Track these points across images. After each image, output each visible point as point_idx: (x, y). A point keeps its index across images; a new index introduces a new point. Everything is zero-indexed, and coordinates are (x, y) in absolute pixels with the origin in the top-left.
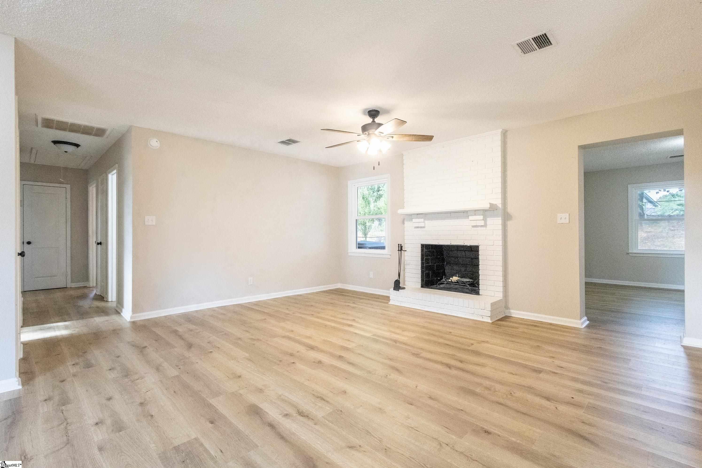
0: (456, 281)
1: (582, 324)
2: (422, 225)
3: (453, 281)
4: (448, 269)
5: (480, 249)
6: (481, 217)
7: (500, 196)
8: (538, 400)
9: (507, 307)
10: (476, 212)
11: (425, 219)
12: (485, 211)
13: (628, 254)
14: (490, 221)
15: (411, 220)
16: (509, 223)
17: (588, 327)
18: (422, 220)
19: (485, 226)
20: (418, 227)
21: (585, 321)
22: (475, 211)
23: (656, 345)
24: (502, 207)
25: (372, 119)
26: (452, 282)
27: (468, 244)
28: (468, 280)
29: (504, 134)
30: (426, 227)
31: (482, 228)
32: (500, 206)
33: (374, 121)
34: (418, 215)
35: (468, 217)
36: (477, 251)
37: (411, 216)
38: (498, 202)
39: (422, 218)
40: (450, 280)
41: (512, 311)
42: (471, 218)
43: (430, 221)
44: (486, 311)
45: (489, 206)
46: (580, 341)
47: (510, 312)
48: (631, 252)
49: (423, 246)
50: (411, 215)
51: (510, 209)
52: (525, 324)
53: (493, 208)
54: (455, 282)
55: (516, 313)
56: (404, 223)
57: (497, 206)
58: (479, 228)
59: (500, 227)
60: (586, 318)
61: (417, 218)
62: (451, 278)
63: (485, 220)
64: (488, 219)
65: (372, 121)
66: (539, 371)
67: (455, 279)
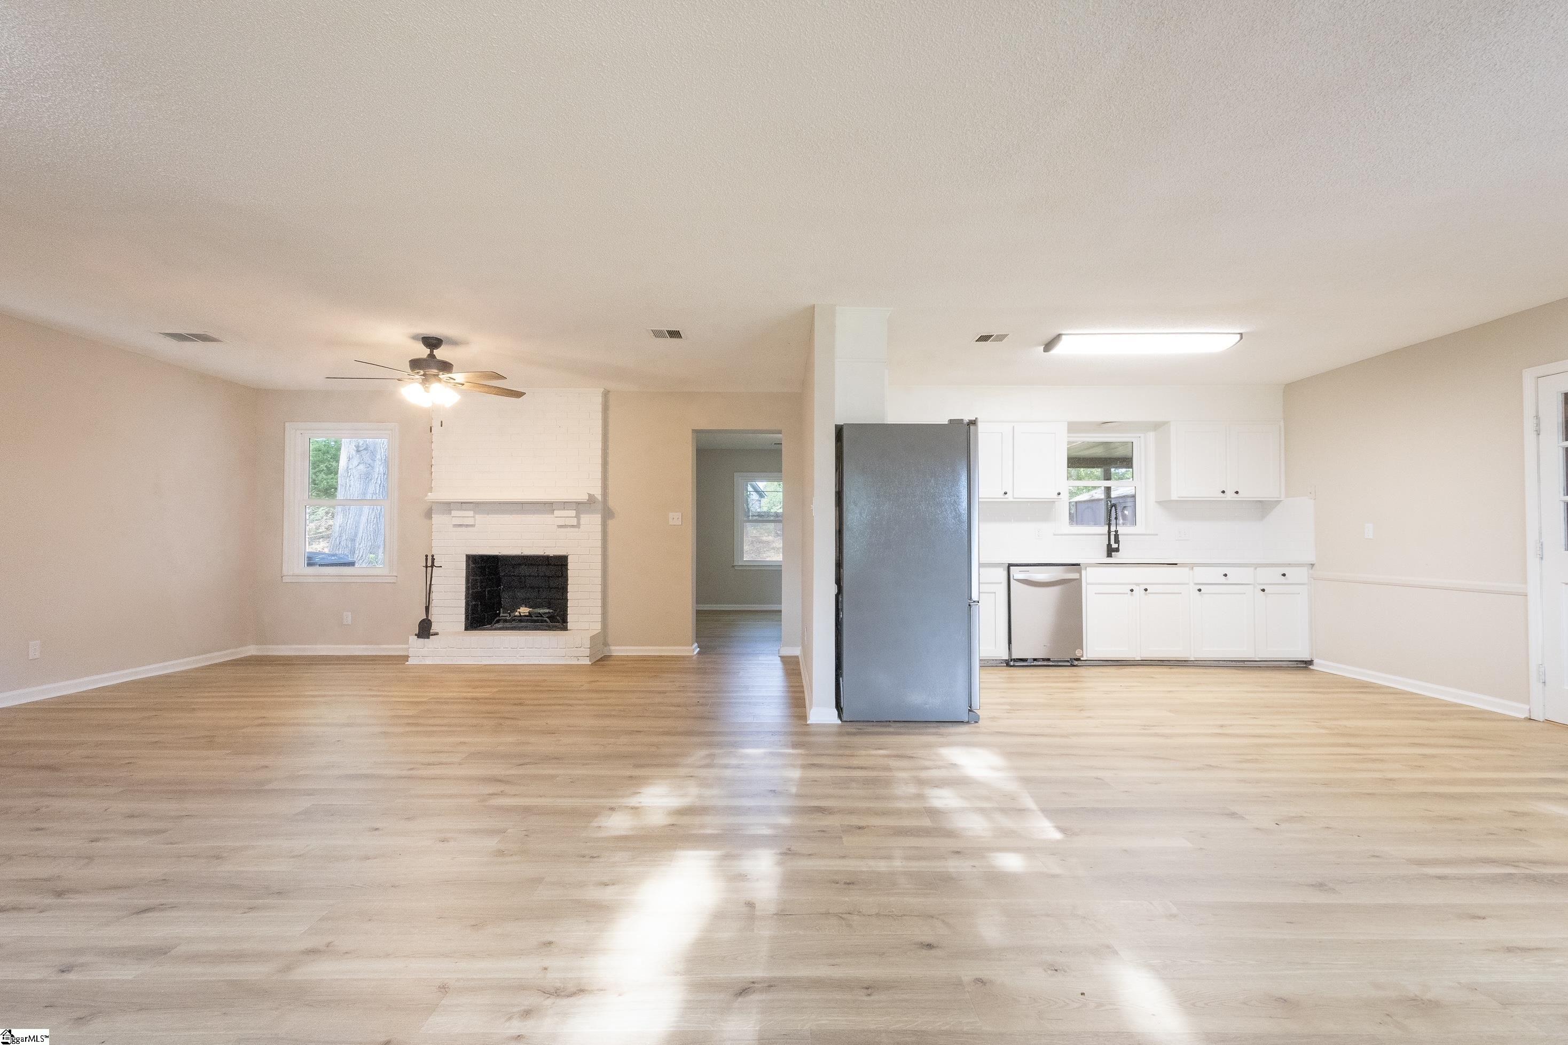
0: (527, 614)
1: (693, 651)
2: (470, 521)
3: (522, 614)
4: (506, 598)
5: (569, 561)
6: (573, 513)
7: (599, 484)
8: (672, 709)
9: (606, 644)
10: (565, 505)
11: (475, 513)
12: (578, 504)
13: (733, 566)
14: (585, 518)
15: (449, 511)
16: (610, 523)
17: (699, 653)
18: (471, 513)
19: (578, 526)
20: (460, 525)
21: (696, 648)
22: (565, 502)
23: (760, 659)
24: (602, 499)
25: (429, 350)
26: (521, 616)
27: (551, 552)
28: (547, 611)
29: (606, 394)
30: (476, 526)
31: (572, 529)
32: (599, 497)
33: (432, 356)
34: (463, 505)
35: (552, 511)
36: (565, 565)
37: (448, 507)
38: (597, 493)
39: (470, 510)
40: (517, 614)
41: (613, 648)
42: (557, 513)
43: (486, 516)
44: (584, 649)
45: (587, 498)
46: (694, 666)
47: (610, 649)
48: (736, 564)
49: (468, 557)
50: (449, 504)
51: (611, 503)
52: (632, 660)
53: (592, 499)
54: (525, 616)
55: (618, 651)
56: (432, 517)
57: (595, 498)
58: (569, 529)
59: (599, 528)
60: (696, 644)
61: (461, 509)
62: (518, 610)
63: (578, 517)
64: (582, 516)
65: (429, 353)
66: (665, 692)
67: (524, 610)
